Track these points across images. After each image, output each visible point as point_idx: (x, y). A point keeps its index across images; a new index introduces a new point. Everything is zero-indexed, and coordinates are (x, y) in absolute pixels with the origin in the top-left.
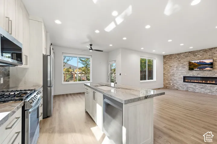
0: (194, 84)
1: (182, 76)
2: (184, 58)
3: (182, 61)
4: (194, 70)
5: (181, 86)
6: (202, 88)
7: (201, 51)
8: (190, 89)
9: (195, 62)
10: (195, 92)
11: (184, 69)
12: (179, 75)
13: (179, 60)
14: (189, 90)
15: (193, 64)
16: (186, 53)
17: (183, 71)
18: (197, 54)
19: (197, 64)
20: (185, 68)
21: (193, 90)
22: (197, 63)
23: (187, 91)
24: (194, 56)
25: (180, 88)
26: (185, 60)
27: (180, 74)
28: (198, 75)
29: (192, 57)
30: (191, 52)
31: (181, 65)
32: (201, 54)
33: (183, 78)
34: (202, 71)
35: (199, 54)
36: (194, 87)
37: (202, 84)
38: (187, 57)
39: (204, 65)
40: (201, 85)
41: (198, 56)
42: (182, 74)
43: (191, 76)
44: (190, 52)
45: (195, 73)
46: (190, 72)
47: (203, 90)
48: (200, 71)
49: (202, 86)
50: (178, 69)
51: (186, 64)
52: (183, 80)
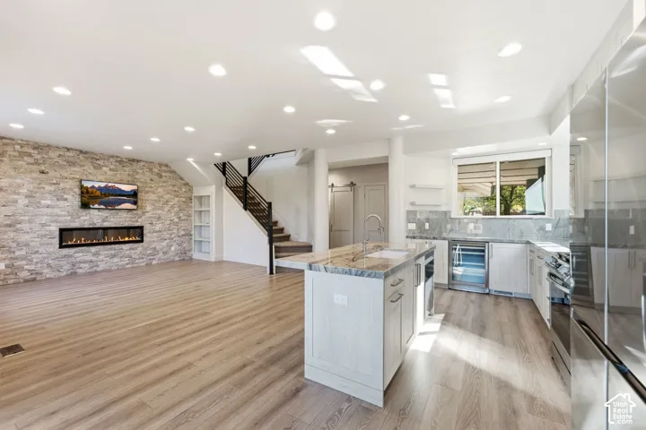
0: (93, 249)
1: (55, 229)
2: (62, 167)
3: (52, 173)
4: (90, 208)
5: (49, 266)
6: (114, 256)
7: (111, 160)
8: (82, 265)
9: (93, 187)
10: (96, 272)
11: (61, 203)
12: (43, 225)
13: (43, 168)
14: (79, 271)
15: (88, 192)
16: (68, 150)
17: (57, 211)
18: (101, 162)
19: (98, 193)
20: (66, 199)
21: (91, 268)
22: (100, 189)
23: (73, 275)
24: (94, 168)
25: (48, 273)
26: (65, 175)
27: (44, 219)
28: (104, 221)
29: (89, 168)
30: (86, 153)
31: (52, 188)
32: (112, 167)
33: (57, 233)
34: (114, 211)
35: (106, 166)
36: (94, 259)
37: (113, 246)
38: (71, 163)
39: (116, 195)
40: (111, 249)
41: (104, 169)
42: (56, 221)
43: (86, 225)
44: (81, 152)
45: (97, 217)
46: (84, 214)
47: (116, 260)
48: (107, 211)
49: (113, 252)
50: (39, 202)
51: (71, 189)
52: (57, 241)
